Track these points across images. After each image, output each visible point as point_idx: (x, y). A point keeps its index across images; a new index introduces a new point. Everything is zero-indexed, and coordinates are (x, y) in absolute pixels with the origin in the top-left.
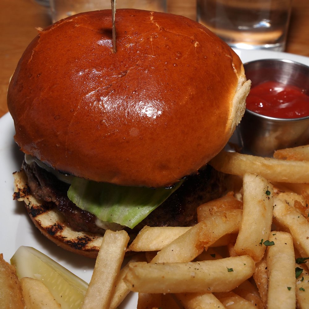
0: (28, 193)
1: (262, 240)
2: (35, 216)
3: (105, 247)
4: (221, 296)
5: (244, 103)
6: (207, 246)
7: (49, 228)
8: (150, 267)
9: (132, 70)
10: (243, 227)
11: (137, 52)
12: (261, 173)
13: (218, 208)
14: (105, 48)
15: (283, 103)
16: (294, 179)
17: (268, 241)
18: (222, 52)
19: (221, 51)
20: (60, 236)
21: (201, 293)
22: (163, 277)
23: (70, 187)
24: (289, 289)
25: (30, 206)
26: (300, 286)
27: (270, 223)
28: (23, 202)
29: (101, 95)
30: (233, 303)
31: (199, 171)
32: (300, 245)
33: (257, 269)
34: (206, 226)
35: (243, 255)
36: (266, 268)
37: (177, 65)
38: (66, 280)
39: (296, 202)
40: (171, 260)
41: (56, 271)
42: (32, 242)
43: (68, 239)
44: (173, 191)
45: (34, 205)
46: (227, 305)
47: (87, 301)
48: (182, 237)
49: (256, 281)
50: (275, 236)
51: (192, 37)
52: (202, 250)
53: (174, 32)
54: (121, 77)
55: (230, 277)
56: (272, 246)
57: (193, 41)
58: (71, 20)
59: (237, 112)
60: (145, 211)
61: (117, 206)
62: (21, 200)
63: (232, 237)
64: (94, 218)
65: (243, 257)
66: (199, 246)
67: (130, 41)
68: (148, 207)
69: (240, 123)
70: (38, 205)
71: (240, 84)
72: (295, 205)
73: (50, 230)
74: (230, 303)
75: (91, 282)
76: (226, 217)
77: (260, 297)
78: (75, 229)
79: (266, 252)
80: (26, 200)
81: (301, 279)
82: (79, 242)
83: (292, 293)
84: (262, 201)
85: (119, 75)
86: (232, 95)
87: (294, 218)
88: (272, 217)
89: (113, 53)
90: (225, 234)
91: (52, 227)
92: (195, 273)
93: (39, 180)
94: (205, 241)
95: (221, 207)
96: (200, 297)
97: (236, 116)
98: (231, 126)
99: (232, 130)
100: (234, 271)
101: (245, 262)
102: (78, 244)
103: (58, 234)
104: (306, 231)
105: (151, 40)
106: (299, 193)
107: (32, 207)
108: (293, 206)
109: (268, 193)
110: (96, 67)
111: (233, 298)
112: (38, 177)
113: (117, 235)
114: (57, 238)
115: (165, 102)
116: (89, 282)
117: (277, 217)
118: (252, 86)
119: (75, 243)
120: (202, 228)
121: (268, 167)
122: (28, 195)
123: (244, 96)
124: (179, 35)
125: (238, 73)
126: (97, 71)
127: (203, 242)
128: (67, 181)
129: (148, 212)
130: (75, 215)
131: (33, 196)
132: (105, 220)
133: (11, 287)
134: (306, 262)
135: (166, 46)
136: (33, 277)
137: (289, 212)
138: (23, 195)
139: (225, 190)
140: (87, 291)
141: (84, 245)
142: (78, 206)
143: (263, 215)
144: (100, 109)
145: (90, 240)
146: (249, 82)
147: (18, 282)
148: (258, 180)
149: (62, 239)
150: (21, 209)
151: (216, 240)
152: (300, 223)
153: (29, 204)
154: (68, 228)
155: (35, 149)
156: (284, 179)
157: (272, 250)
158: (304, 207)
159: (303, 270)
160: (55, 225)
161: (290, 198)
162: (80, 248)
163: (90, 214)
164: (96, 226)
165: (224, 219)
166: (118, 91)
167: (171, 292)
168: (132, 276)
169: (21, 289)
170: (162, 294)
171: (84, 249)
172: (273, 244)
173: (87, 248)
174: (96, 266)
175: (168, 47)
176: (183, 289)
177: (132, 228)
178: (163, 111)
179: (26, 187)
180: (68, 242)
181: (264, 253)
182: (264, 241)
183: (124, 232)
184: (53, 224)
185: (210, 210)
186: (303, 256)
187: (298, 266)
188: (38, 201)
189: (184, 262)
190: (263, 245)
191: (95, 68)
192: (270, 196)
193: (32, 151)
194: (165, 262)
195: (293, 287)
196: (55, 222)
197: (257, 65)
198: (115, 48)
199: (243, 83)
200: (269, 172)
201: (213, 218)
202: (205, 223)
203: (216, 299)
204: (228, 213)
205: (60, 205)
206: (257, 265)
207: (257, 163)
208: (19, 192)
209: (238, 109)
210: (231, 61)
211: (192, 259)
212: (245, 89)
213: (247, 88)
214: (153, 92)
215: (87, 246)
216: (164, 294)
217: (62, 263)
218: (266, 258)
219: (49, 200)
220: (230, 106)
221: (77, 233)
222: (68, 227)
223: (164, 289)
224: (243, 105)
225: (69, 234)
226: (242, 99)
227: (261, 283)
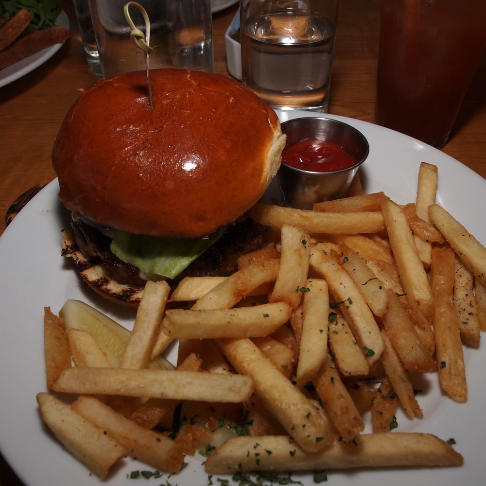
0: (76, 249)
1: (298, 287)
2: (82, 270)
3: (146, 297)
4: (258, 341)
5: (279, 156)
6: (245, 294)
7: (95, 282)
8: (186, 313)
9: (168, 125)
10: (280, 275)
11: (173, 108)
12: (299, 224)
13: (257, 258)
14: (143, 105)
15: (321, 158)
16: (331, 230)
17: (304, 288)
18: (258, 108)
19: (256, 106)
20: (106, 289)
21: (238, 338)
22: (199, 323)
23: (113, 241)
24: (321, 331)
25: (78, 261)
26: (334, 330)
27: (306, 270)
28: (71, 257)
29: (138, 149)
30: (270, 347)
31: (235, 221)
32: (334, 291)
33: (294, 315)
34: (244, 275)
35: (280, 302)
36: (302, 314)
37: (212, 120)
38: (111, 330)
39: (332, 250)
40: (209, 307)
41: (101, 322)
42: (80, 296)
43: (113, 291)
44: (212, 243)
45: (82, 261)
46: (264, 349)
47: (128, 349)
48: (220, 285)
49: (293, 326)
50: (311, 283)
51: (228, 93)
52: (240, 298)
53: (210, 89)
54: (157, 132)
55: (266, 322)
56: (308, 293)
57: (228, 97)
58: (111, 80)
59: (272, 165)
60: (184, 262)
61: (158, 258)
62: (69, 256)
63: (270, 285)
64: (137, 270)
65: (280, 304)
66: (237, 293)
67: (166, 98)
68: (187, 258)
69: (275, 175)
70: (86, 260)
71: (276, 138)
72: (331, 254)
73: (96, 284)
74: (267, 347)
75: (133, 331)
76: (264, 266)
77: (296, 341)
78: (120, 282)
79: (302, 298)
80: (73, 256)
81: (335, 323)
82: (123, 294)
83: (324, 336)
84: (298, 250)
85: (156, 130)
86: (268, 148)
87: (329, 266)
88: (308, 266)
89: (150, 109)
90: (262, 282)
91: (99, 280)
92: (231, 319)
93: (85, 236)
94: (243, 289)
95: (260, 257)
96: (237, 342)
97: (271, 168)
98: (267, 177)
99: (267, 182)
100: (270, 317)
101: (281, 308)
102: (123, 296)
103: (104, 287)
104: (340, 277)
105: (187, 96)
106: (336, 243)
107: (79, 263)
108: (329, 255)
109: (304, 242)
110: (133, 122)
111: (270, 343)
112: (83, 233)
113: (157, 285)
114: (103, 291)
115: (200, 155)
116: (131, 331)
117: (314, 265)
118: (288, 141)
119: (120, 295)
120: (240, 277)
121: (306, 218)
122: (76, 251)
123: (280, 149)
124: (214, 92)
125: (274, 128)
126: (134, 126)
127: (241, 290)
128: (111, 235)
129: (188, 262)
130: (118, 268)
131: (81, 252)
132: (147, 272)
133: (58, 338)
134: (340, 306)
135: (202, 102)
136: (79, 328)
137: (324, 260)
138: (71, 251)
139: (266, 242)
140: (130, 339)
141: (129, 297)
142: (121, 259)
143: (299, 264)
144: (136, 163)
145: (135, 292)
146: (285, 136)
147: (64, 333)
148: (295, 230)
149: (107, 292)
150: (69, 264)
151: (254, 288)
152: (334, 270)
153: (77, 259)
154: (114, 282)
155: (78, 205)
156: (322, 230)
157: (308, 296)
158: (339, 255)
159: (336, 314)
160: (101, 279)
161: (327, 247)
162: (125, 300)
163: (134, 267)
164: (140, 279)
165: (262, 267)
166: (154, 146)
167: (208, 338)
168: (168, 323)
169: (67, 340)
170: (199, 340)
171: (128, 301)
172: (308, 290)
173: (131, 299)
174: (138, 315)
175: (203, 103)
176: (219, 334)
177: (172, 279)
178: (198, 164)
179: (74, 244)
180: (113, 294)
181: (300, 299)
182: (299, 288)
183: (165, 282)
184: (99, 278)
185: (249, 260)
186: (337, 301)
187: (333, 311)
188: (85, 256)
189: (221, 310)
190: (299, 292)
191: (132, 124)
192: (307, 245)
193: (75, 207)
194: (202, 309)
195: (325, 330)
196: (101, 276)
197: (295, 125)
198: (152, 104)
199: (279, 136)
200: (307, 223)
201: (250, 267)
202: (242, 272)
203: (253, 344)
204: (266, 263)
205: (104, 259)
206: (293, 311)
207: (295, 215)
208: (67, 249)
209: (273, 162)
210: (267, 117)
211: (230, 306)
212: (281, 143)
213: (283, 142)
214: (188, 146)
215: (132, 298)
216: (201, 339)
217: (108, 315)
218: (302, 304)
219: (95, 254)
220: (266, 159)
221: (122, 286)
222: (113, 280)
223: (200, 334)
224: (279, 158)
225: (114, 287)
226: (278, 152)
227: (297, 328)
